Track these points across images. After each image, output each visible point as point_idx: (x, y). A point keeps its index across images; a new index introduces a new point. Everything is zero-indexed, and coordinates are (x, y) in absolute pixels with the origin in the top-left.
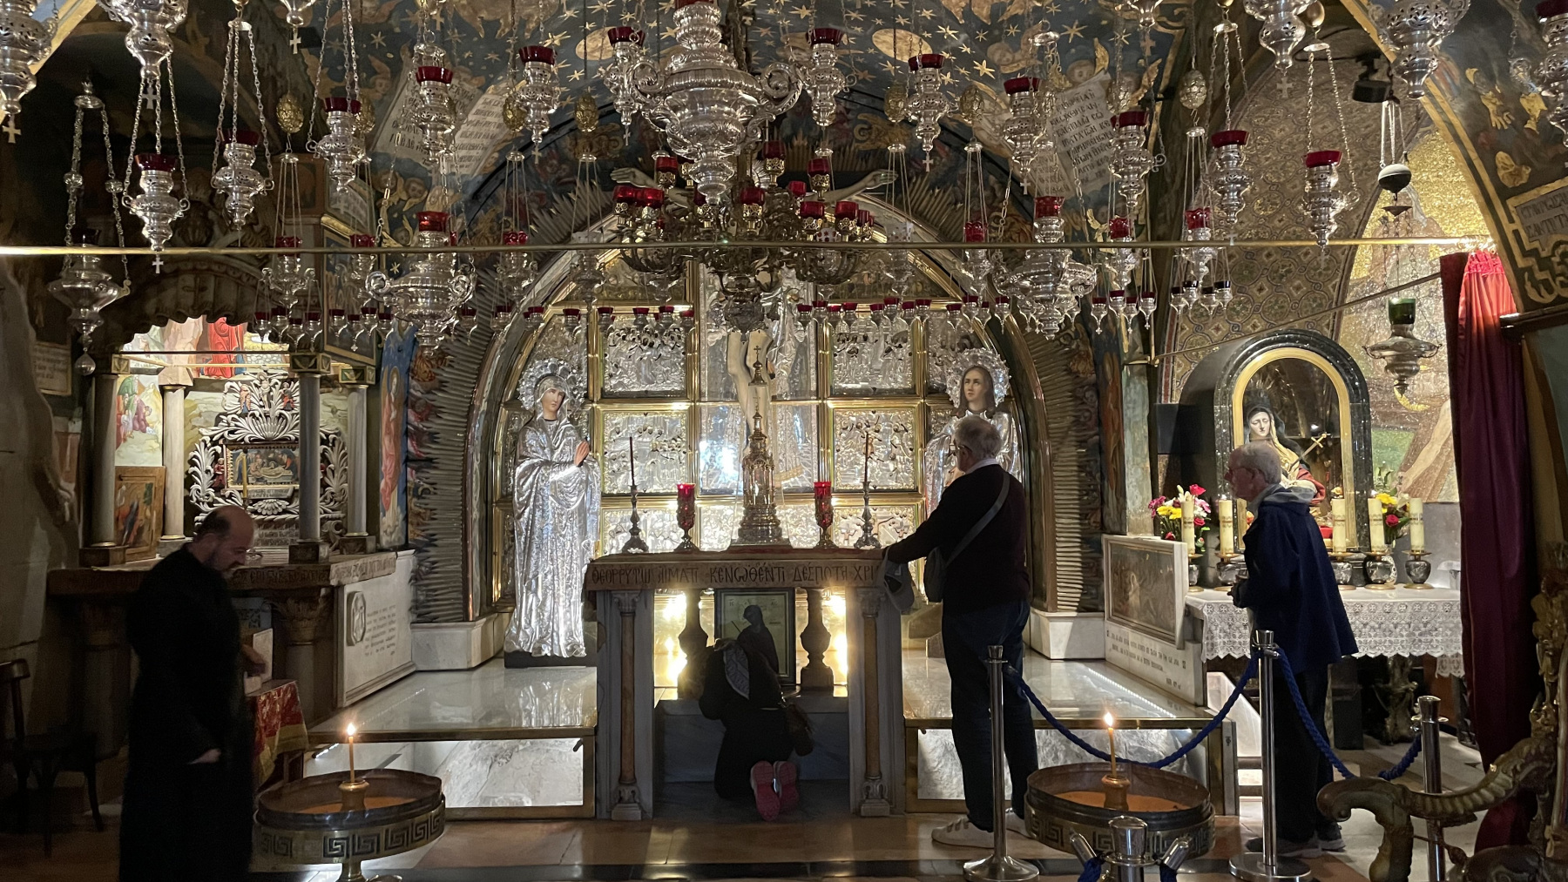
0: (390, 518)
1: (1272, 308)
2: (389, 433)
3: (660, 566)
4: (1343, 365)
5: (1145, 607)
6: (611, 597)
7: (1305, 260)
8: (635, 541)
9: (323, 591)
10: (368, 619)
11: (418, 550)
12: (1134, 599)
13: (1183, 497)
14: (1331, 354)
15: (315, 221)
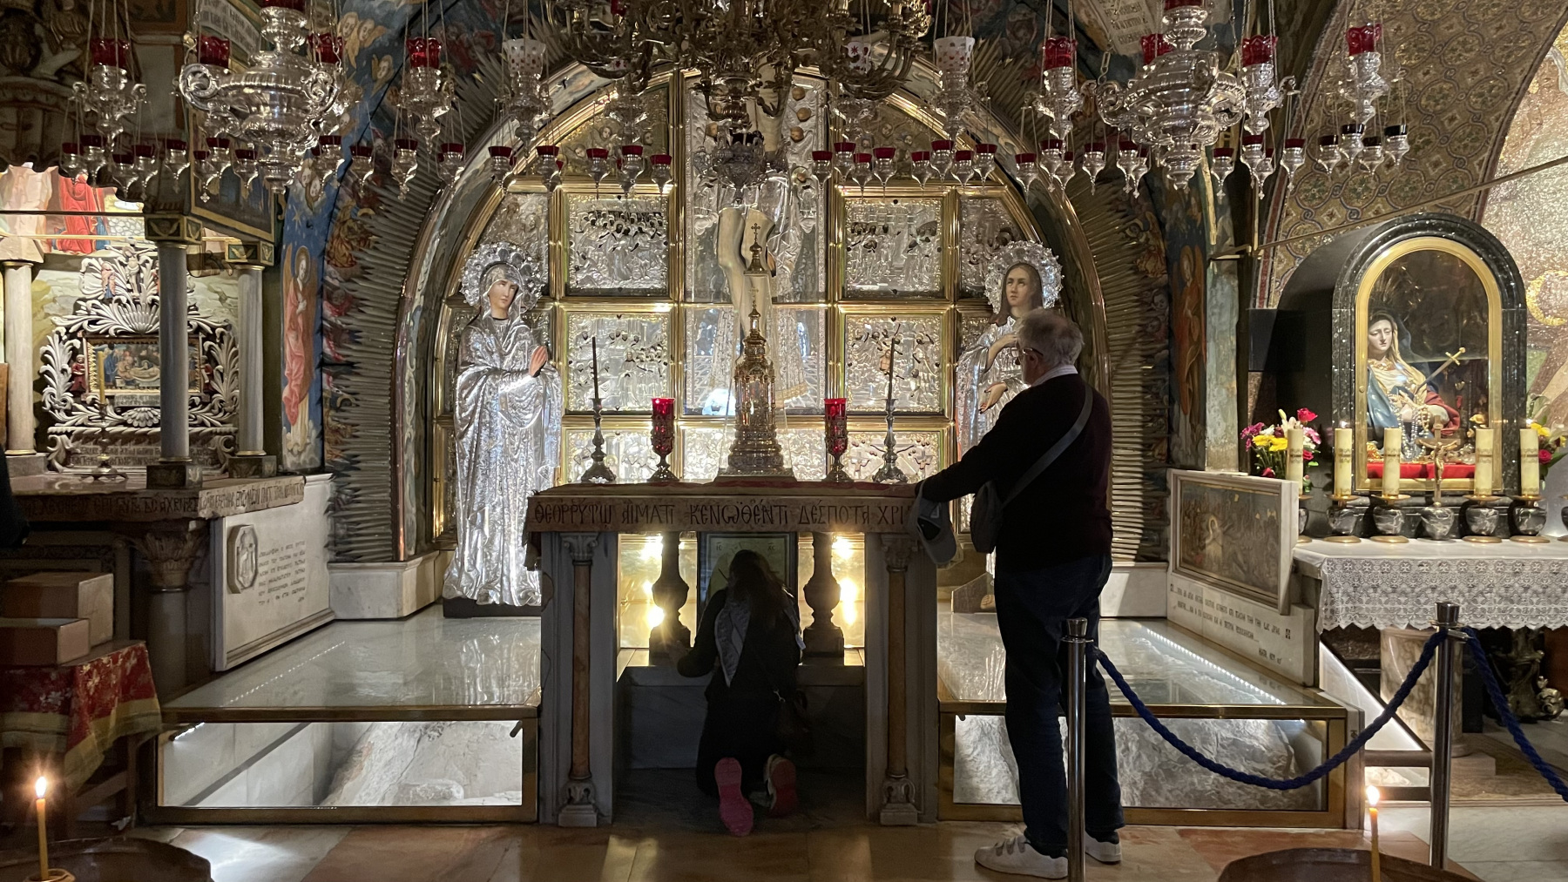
0: (298, 435)
1: (1402, 190)
2: (294, 328)
3: (625, 501)
4: (1497, 261)
5: (1230, 560)
6: (560, 538)
7: (1449, 128)
8: (600, 469)
9: (192, 525)
10: (260, 560)
11: (337, 474)
12: (1213, 549)
13: (1287, 425)
14: (1482, 245)
15: (175, 39)
